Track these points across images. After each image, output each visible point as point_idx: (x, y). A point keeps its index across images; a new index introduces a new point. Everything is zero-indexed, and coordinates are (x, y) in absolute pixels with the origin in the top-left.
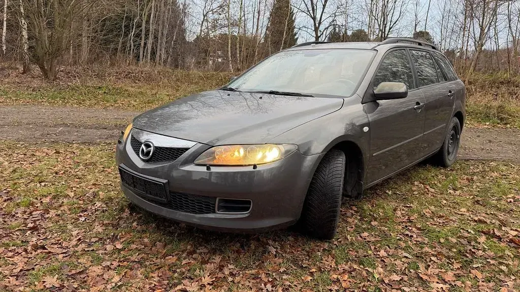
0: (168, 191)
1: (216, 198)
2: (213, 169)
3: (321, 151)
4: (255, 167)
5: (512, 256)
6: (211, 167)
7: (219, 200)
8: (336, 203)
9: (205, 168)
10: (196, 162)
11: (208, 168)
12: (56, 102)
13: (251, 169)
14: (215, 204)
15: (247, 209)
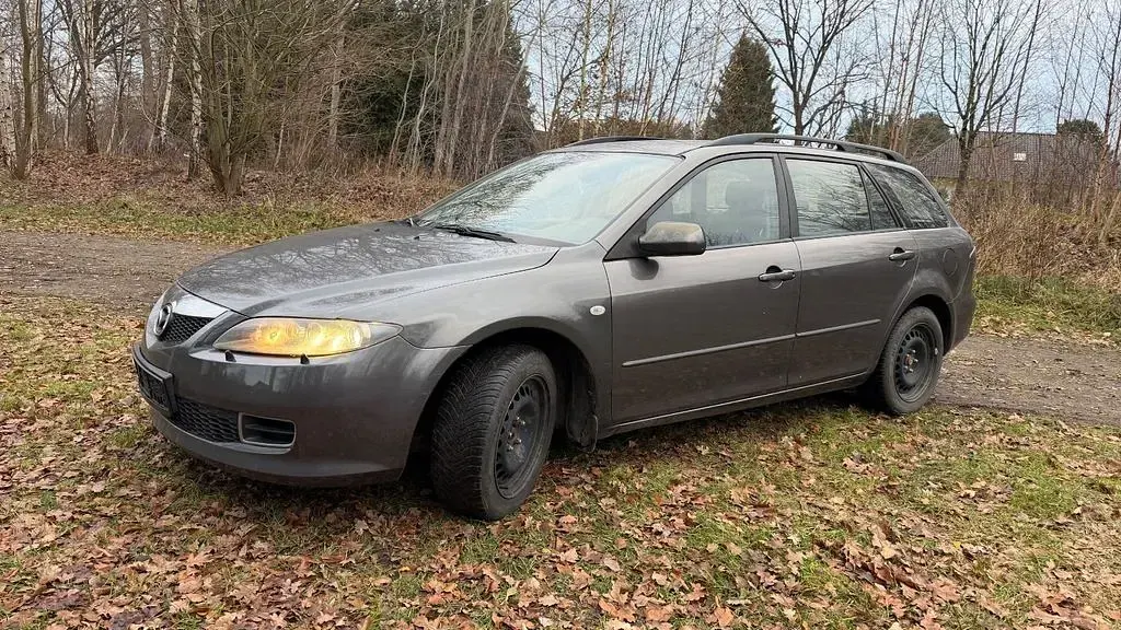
0: (172, 394)
1: (237, 413)
2: (240, 359)
3: (458, 341)
4: (304, 359)
5: (835, 594)
6: (235, 356)
7: (244, 417)
8: (479, 445)
9: (224, 355)
10: (216, 345)
11: (229, 357)
12: (214, 237)
13: (297, 362)
14: (236, 425)
15: (288, 439)
